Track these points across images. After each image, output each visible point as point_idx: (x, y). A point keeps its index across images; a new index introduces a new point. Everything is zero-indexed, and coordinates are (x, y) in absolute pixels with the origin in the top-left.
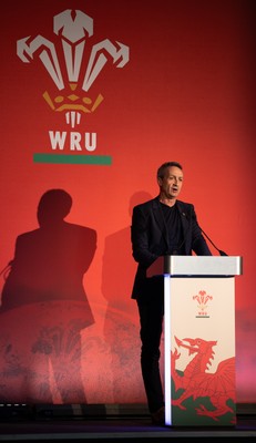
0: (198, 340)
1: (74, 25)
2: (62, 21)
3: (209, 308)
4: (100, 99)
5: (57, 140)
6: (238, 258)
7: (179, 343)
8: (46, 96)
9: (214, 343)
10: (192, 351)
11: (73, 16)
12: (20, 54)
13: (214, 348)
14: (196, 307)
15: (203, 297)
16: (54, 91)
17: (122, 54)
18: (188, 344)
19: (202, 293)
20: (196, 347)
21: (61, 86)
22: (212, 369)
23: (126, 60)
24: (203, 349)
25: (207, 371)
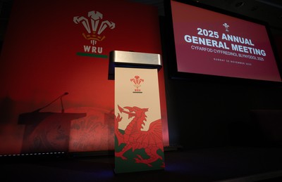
0: (135, 108)
1: (96, 16)
2: (91, 14)
3: (142, 86)
4: (104, 37)
5: (87, 49)
6: (159, 55)
7: (121, 110)
8: (83, 34)
9: (146, 110)
10: (130, 115)
11: (96, 13)
12: (74, 21)
13: (146, 113)
14: (132, 86)
15: (137, 80)
16: (86, 33)
17: (113, 25)
18: (128, 111)
19: (137, 77)
20: (134, 112)
21: (89, 32)
22: (146, 128)
23: (114, 27)
24: (139, 114)
25: (142, 130)
